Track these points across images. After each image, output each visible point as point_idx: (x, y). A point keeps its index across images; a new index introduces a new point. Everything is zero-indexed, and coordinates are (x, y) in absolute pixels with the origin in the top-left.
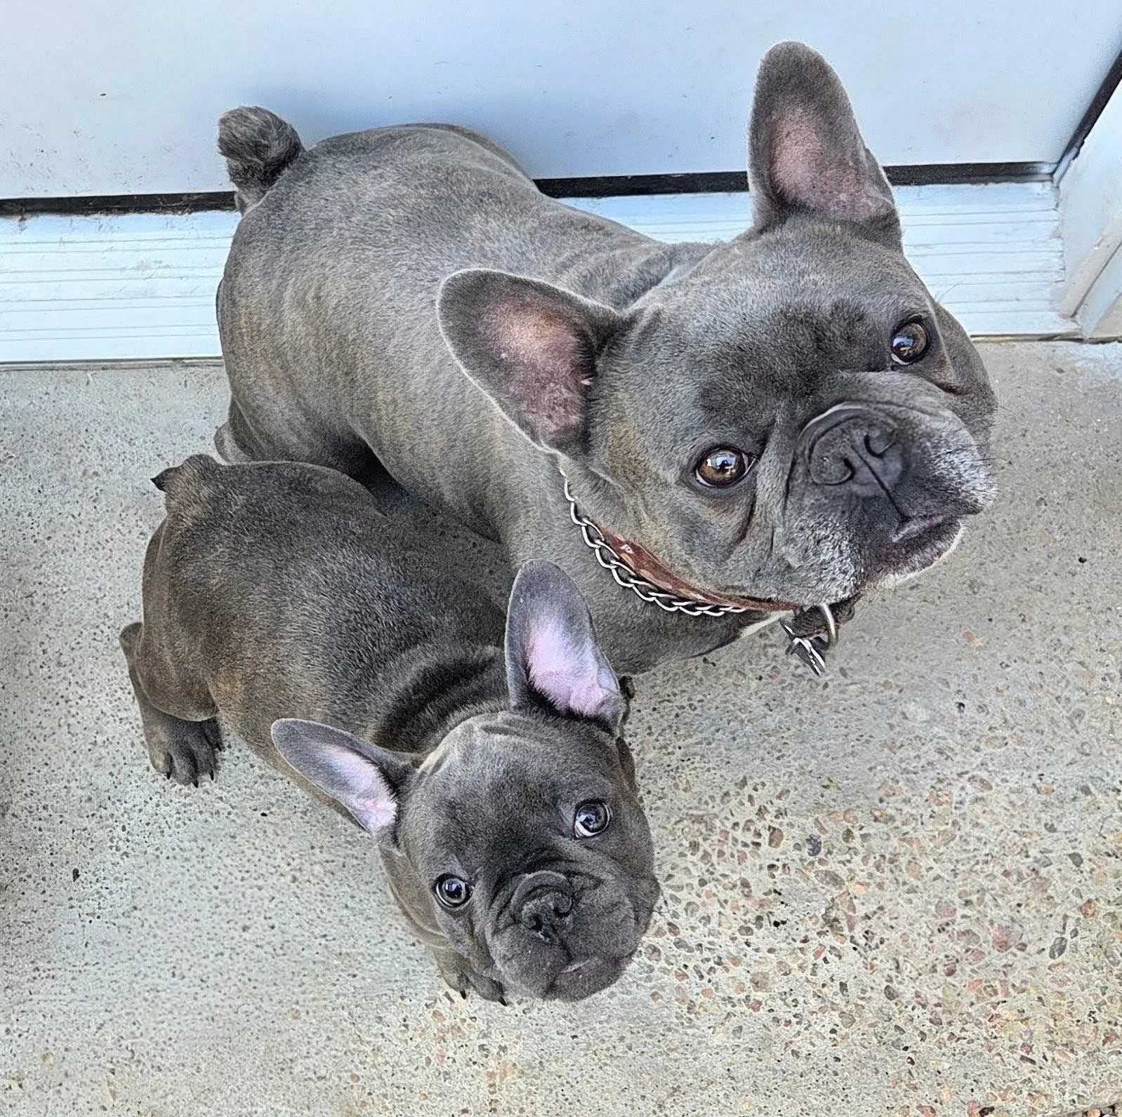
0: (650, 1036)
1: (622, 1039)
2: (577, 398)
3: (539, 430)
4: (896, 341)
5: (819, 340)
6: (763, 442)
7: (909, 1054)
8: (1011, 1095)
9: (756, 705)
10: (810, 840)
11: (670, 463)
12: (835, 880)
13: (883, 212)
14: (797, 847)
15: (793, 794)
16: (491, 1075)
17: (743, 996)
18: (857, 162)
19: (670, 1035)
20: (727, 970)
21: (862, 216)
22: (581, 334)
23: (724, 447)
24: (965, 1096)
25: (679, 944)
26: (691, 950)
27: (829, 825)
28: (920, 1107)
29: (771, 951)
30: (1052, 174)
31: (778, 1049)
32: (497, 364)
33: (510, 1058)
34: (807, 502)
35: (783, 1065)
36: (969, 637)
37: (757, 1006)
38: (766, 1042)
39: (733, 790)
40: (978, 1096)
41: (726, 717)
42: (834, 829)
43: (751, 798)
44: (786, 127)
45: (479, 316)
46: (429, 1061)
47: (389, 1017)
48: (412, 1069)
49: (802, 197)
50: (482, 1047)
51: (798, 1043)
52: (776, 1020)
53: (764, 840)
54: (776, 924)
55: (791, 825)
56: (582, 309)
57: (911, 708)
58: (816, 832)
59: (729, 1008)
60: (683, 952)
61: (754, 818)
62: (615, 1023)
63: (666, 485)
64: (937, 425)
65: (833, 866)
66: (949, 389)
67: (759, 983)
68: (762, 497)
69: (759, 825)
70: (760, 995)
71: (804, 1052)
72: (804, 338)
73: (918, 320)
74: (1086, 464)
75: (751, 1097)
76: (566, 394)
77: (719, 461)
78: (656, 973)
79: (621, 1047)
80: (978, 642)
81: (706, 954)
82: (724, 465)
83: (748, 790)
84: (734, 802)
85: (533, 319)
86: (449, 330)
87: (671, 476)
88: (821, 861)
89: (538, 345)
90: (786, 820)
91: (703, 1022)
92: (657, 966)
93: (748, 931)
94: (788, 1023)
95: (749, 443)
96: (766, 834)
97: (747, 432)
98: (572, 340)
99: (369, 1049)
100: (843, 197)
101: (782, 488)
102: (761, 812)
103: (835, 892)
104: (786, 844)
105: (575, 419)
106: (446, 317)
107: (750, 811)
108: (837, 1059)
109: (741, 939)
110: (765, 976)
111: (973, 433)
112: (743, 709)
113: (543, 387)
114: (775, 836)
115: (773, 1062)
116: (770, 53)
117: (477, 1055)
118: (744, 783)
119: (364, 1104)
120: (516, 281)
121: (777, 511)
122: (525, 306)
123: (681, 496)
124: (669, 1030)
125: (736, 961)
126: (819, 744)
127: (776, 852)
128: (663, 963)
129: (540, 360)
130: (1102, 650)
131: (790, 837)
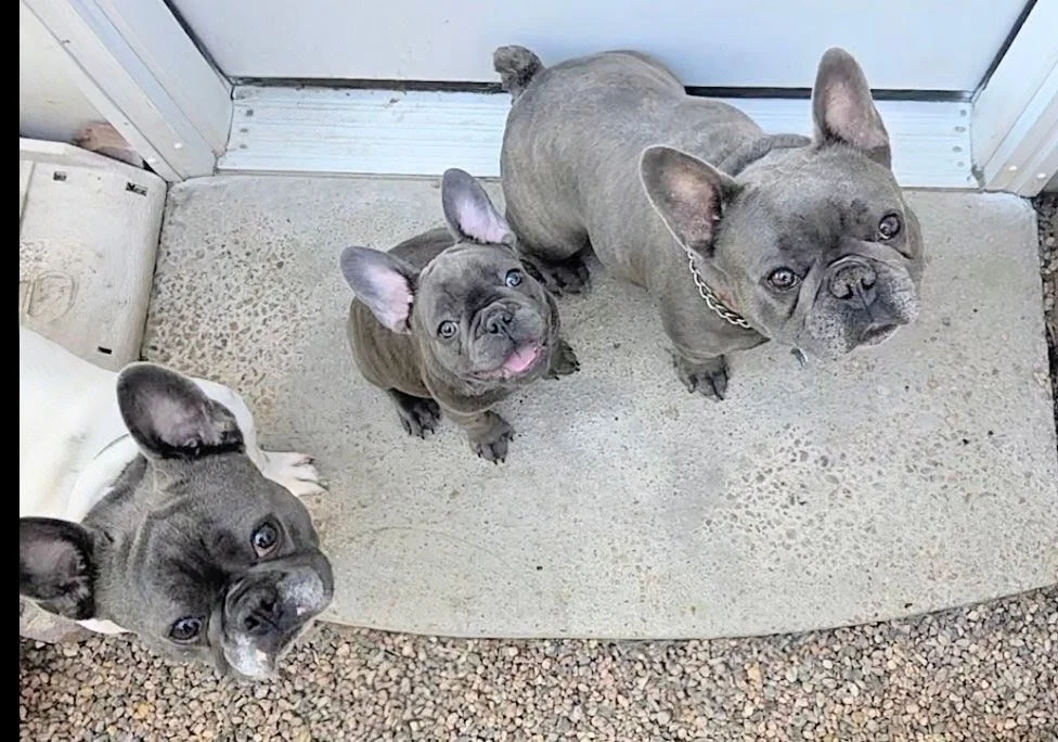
0: (729, 562)
1: (714, 564)
2: (709, 224)
3: (687, 240)
4: (883, 226)
5: (842, 219)
6: (807, 270)
7: (869, 574)
8: (922, 597)
9: (798, 385)
10: (823, 458)
11: (756, 272)
12: (834, 480)
13: (882, 144)
14: (816, 462)
15: (815, 433)
16: (642, 582)
17: (780, 542)
18: (871, 116)
19: (740, 562)
20: (773, 528)
21: (871, 146)
22: (714, 189)
23: (785, 269)
24: (898, 597)
25: (748, 513)
26: (753, 516)
27: (834, 450)
28: (873, 603)
29: (798, 518)
30: (971, 98)
31: (799, 571)
32: (668, 200)
33: (653, 572)
34: (825, 304)
35: (801, 579)
36: (913, 350)
37: (788, 547)
38: (792, 567)
39: (782, 430)
40: (904, 597)
41: (780, 390)
42: (836, 453)
43: (791, 435)
44: (833, 95)
45: (662, 172)
46: (607, 574)
47: (586, 549)
48: (597, 578)
49: (840, 134)
50: (638, 567)
51: (811, 568)
52: (799, 555)
53: (798, 458)
54: (802, 504)
55: (813, 450)
56: (717, 176)
57: (879, 388)
58: (826, 454)
59: (773, 548)
60: (749, 517)
61: (793, 446)
62: (711, 555)
63: (752, 283)
64: (896, 274)
65: (834, 473)
66: (905, 255)
67: (791, 535)
68: (801, 299)
69: (796, 450)
70: (792, 542)
71: (813, 573)
72: (836, 216)
73: (894, 215)
74: (980, 258)
75: (783, 596)
76: (704, 222)
77: (782, 275)
78: (735, 529)
79: (714, 568)
80: (919, 353)
81: (763, 519)
82: (785, 277)
83: (790, 431)
84: (782, 438)
85: (691, 178)
86: (644, 177)
87: (756, 279)
88: (829, 470)
89: (692, 193)
90: (810, 447)
91: (759, 556)
92: (735, 525)
93: (786, 507)
94: (805, 557)
95: (799, 270)
96: (799, 455)
97: (799, 264)
98: (710, 194)
99: (573, 567)
100: (862, 135)
101: (813, 297)
102: (797, 442)
103: (835, 487)
104: (810, 460)
105: (707, 236)
106: (644, 169)
107: (791, 442)
108: (830, 577)
109: (782, 511)
110: (794, 531)
111: (913, 281)
112: (790, 386)
113: (692, 216)
114: (804, 455)
115: (796, 578)
116: (827, 53)
117: (635, 572)
118: (788, 427)
119: (570, 596)
120: (682, 155)
121: (809, 307)
122: (687, 170)
123: (760, 289)
124: (740, 559)
125: (779, 523)
126: (830, 406)
127: (803, 464)
128: (739, 524)
129: (693, 202)
130: (983, 359)
131: (813, 455)
